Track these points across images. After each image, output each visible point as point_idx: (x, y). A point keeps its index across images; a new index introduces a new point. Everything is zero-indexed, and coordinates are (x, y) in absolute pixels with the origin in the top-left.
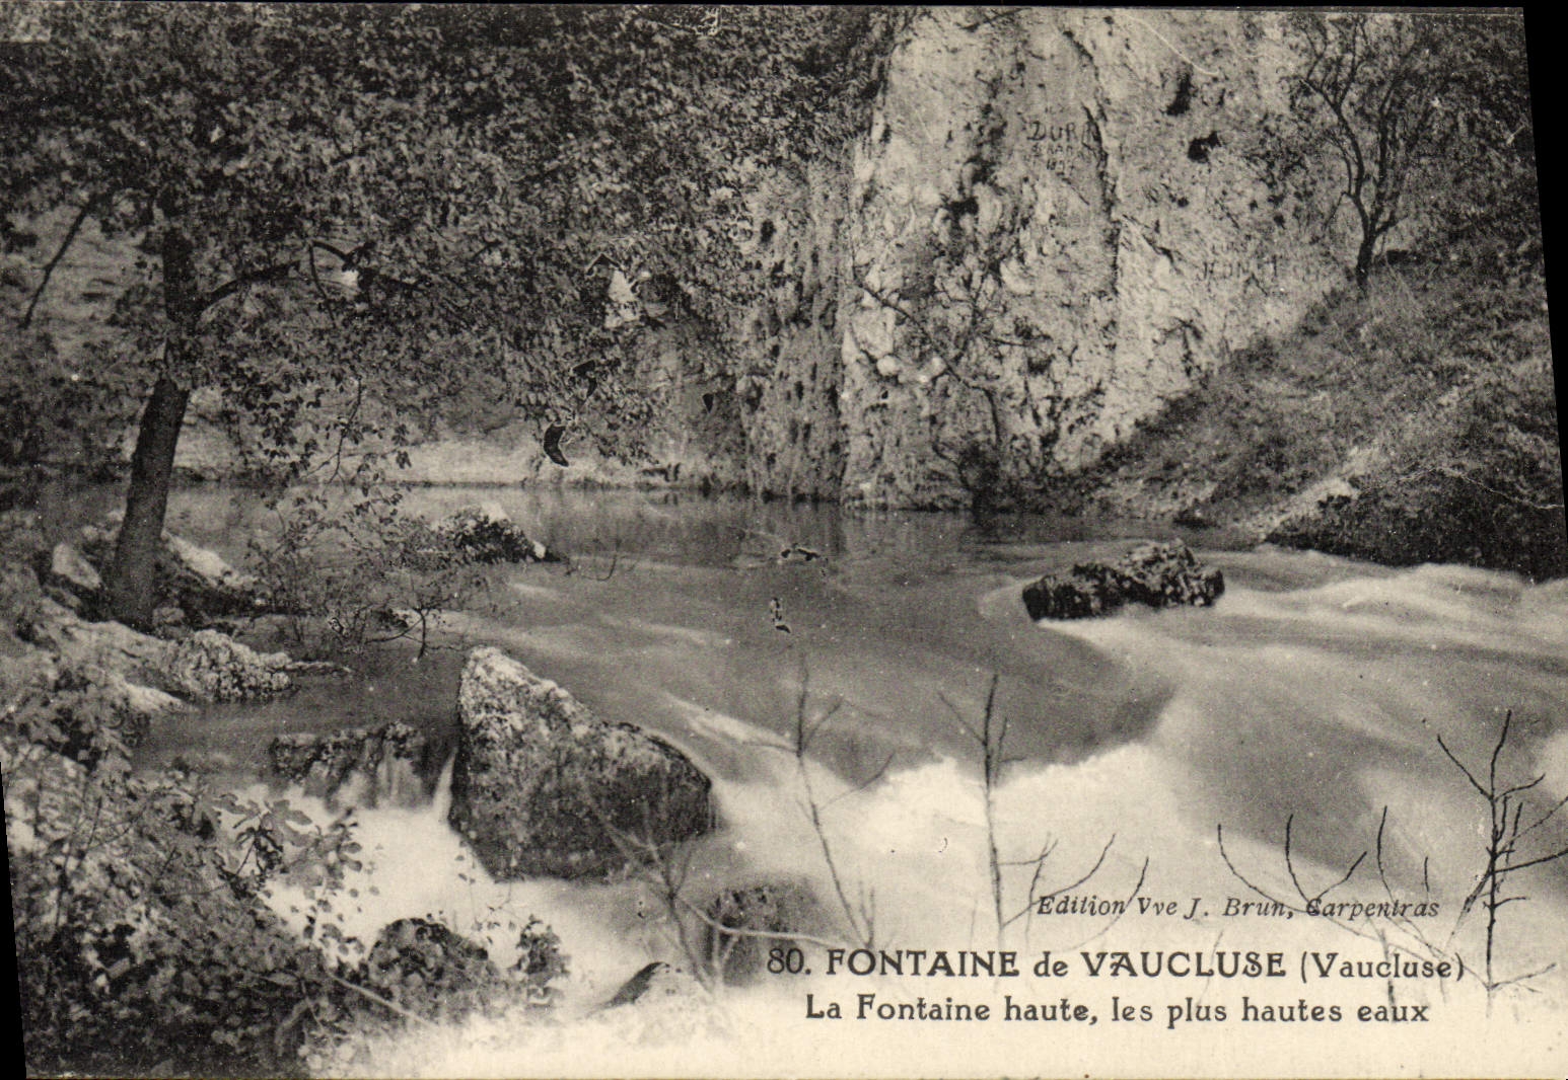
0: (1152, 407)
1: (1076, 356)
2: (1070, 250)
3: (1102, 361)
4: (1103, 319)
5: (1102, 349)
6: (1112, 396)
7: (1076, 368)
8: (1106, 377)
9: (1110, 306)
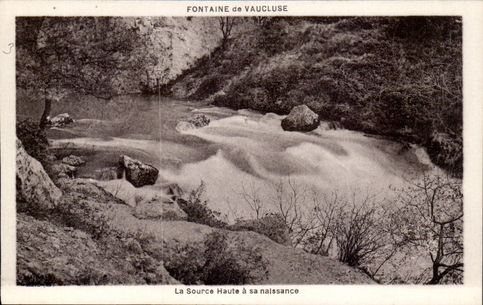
0: (180, 73)
1: (163, 61)
2: (161, 39)
3: (169, 62)
4: (169, 54)
5: (169, 60)
6: (172, 70)
7: (163, 64)
8: (170, 66)
9: (170, 51)
